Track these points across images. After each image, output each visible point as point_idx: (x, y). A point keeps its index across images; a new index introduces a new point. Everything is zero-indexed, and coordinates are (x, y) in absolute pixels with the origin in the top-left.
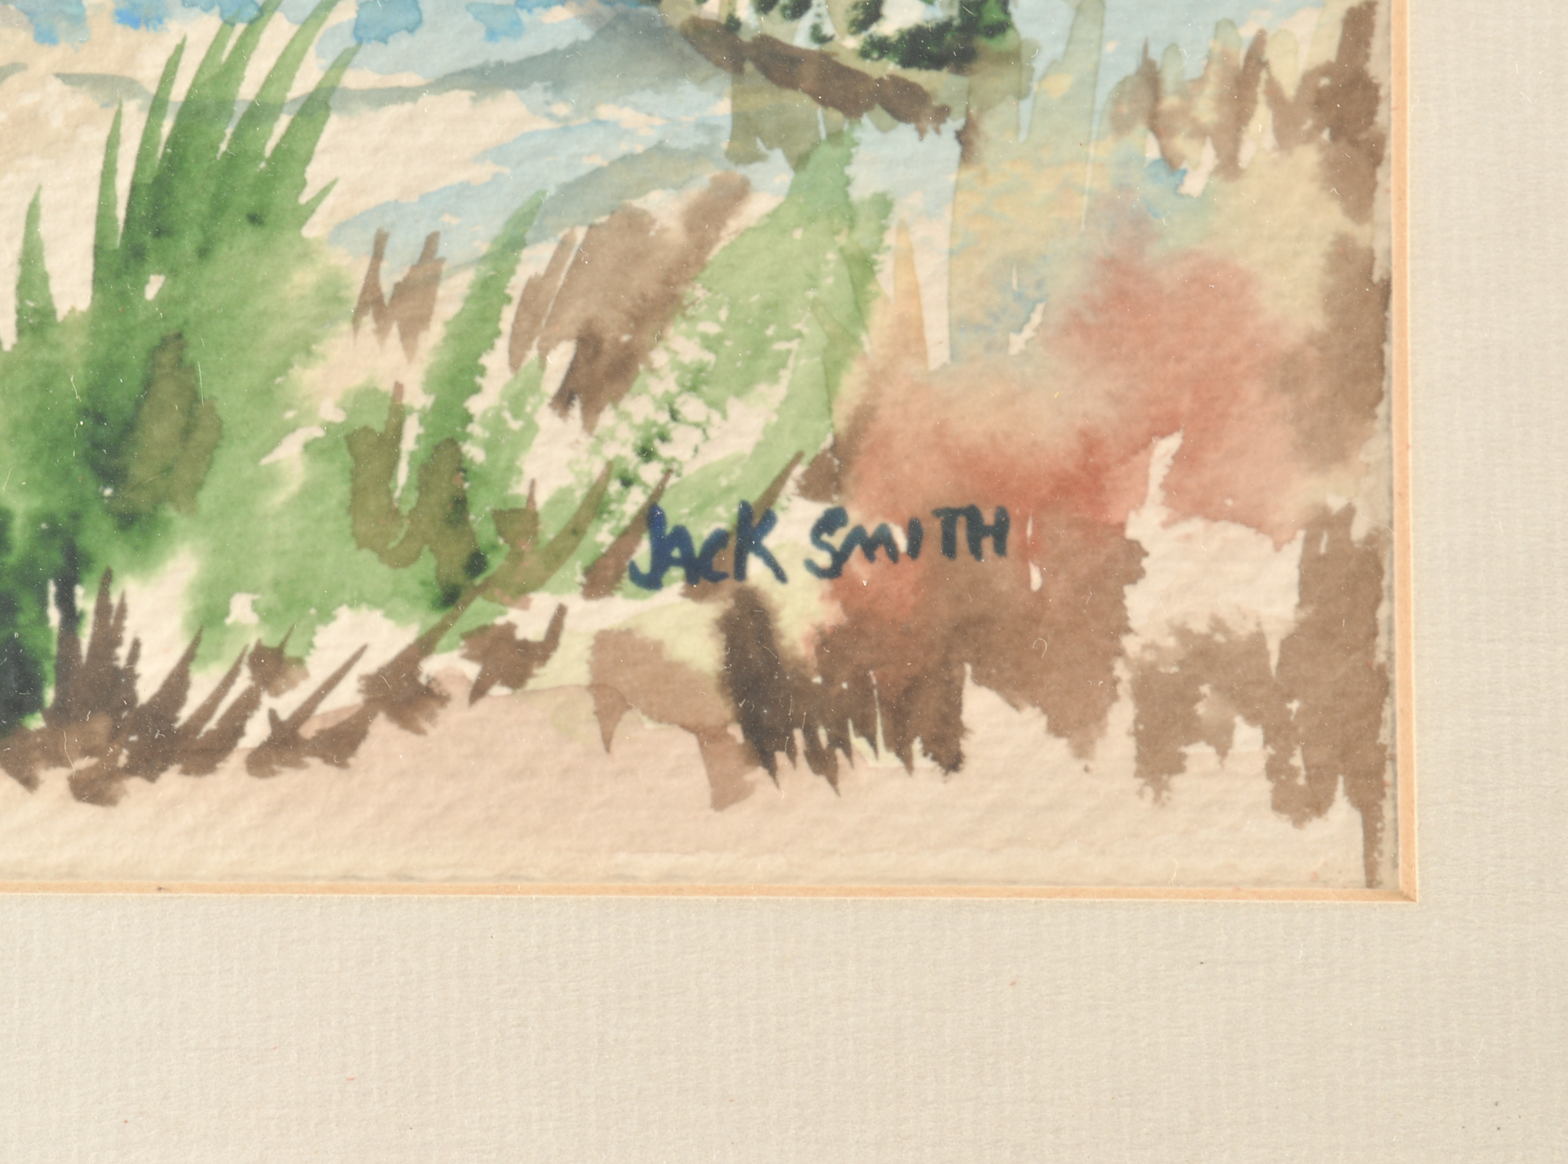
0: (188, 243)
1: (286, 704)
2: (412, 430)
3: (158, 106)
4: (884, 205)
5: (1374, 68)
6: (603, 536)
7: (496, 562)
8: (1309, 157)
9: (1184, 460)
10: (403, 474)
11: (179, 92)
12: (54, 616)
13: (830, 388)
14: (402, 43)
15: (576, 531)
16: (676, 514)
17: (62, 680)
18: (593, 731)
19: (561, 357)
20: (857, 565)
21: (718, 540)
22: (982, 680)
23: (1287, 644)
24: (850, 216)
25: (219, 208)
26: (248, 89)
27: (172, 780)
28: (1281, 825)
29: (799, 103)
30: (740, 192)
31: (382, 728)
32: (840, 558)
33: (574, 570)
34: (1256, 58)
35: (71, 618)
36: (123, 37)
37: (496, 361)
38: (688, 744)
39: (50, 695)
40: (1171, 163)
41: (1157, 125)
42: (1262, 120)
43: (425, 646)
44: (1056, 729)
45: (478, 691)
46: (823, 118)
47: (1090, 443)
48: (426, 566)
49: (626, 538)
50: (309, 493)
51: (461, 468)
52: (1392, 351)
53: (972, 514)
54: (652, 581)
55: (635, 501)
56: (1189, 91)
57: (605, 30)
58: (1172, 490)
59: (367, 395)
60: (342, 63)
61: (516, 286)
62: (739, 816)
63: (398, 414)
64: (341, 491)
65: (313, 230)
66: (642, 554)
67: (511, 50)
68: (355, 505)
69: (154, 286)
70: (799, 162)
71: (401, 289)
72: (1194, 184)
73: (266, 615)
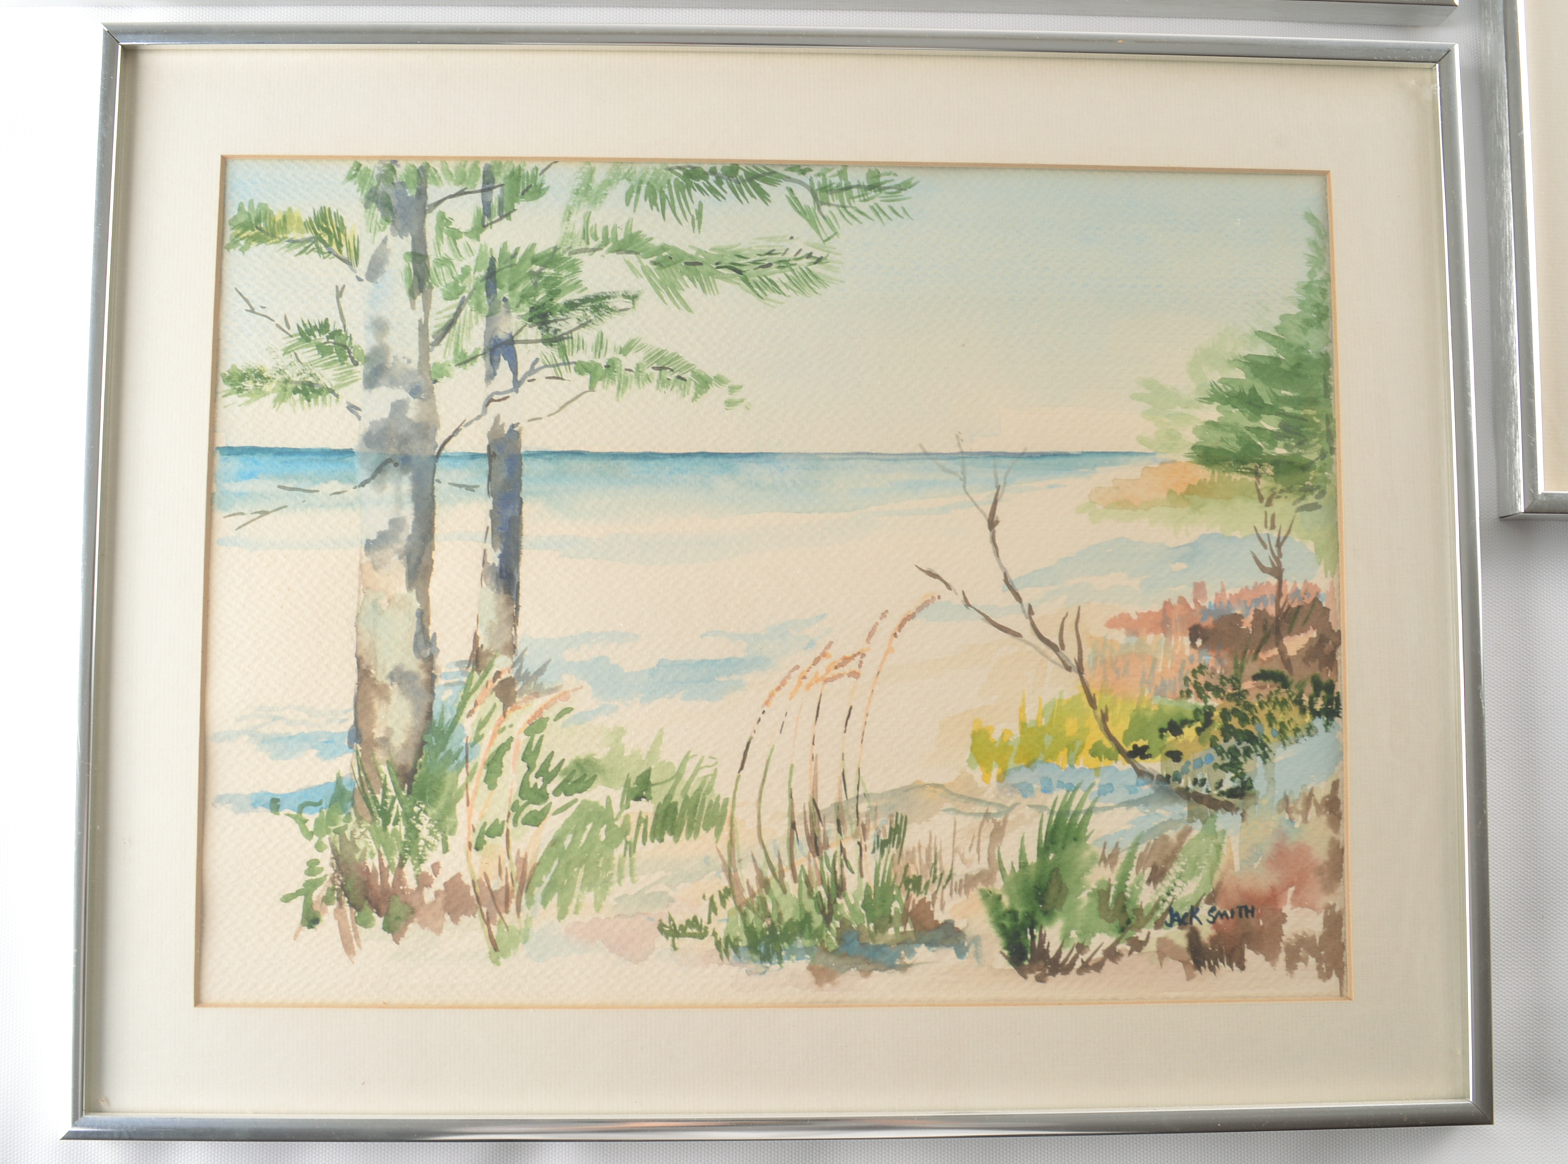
0: (1059, 846)
1: (1085, 957)
2: (1113, 890)
3: (1052, 812)
4: (1224, 832)
5: (1339, 796)
6: (1159, 914)
7: (1133, 921)
8: (1324, 818)
9: (1296, 893)
10: (1111, 900)
11: (1057, 809)
12: (1029, 936)
13: (1212, 877)
14: (1109, 795)
15: (1152, 913)
16: (1176, 909)
17: (1032, 953)
18: (1157, 962)
19: (1148, 871)
20: (1219, 920)
21: (1186, 914)
22: (1249, 948)
23: (1321, 938)
24: (1216, 835)
25: (1066, 836)
26: (1073, 808)
27: (1059, 976)
28: (1320, 982)
29: (1203, 808)
30: (1188, 831)
31: (1108, 962)
32: (1215, 918)
33: (1152, 923)
34: (1311, 794)
35: (1033, 937)
36: (1043, 796)
37: (1133, 872)
38: (1180, 965)
39: (1029, 956)
40: (1291, 820)
41: (1288, 811)
42: (1313, 809)
43: (1117, 942)
44: (1267, 959)
45: (1130, 953)
46: (1209, 811)
47: (1273, 889)
48: (1117, 923)
49: (1164, 915)
50: (1089, 905)
51: (1125, 898)
52: (1345, 865)
53: (1246, 907)
54: (1170, 925)
55: (1166, 906)
56: (1295, 803)
57: (1157, 791)
58: (1293, 900)
59: (1102, 881)
60: (1095, 801)
61: (1137, 855)
62: (1193, 982)
63: (1110, 886)
64: (1096, 905)
65: (1089, 842)
66: (1168, 919)
67: (1135, 797)
68: (1100, 909)
69: (1051, 856)
70: (1204, 822)
71: (1110, 856)
72: (1297, 825)
73: (1079, 935)
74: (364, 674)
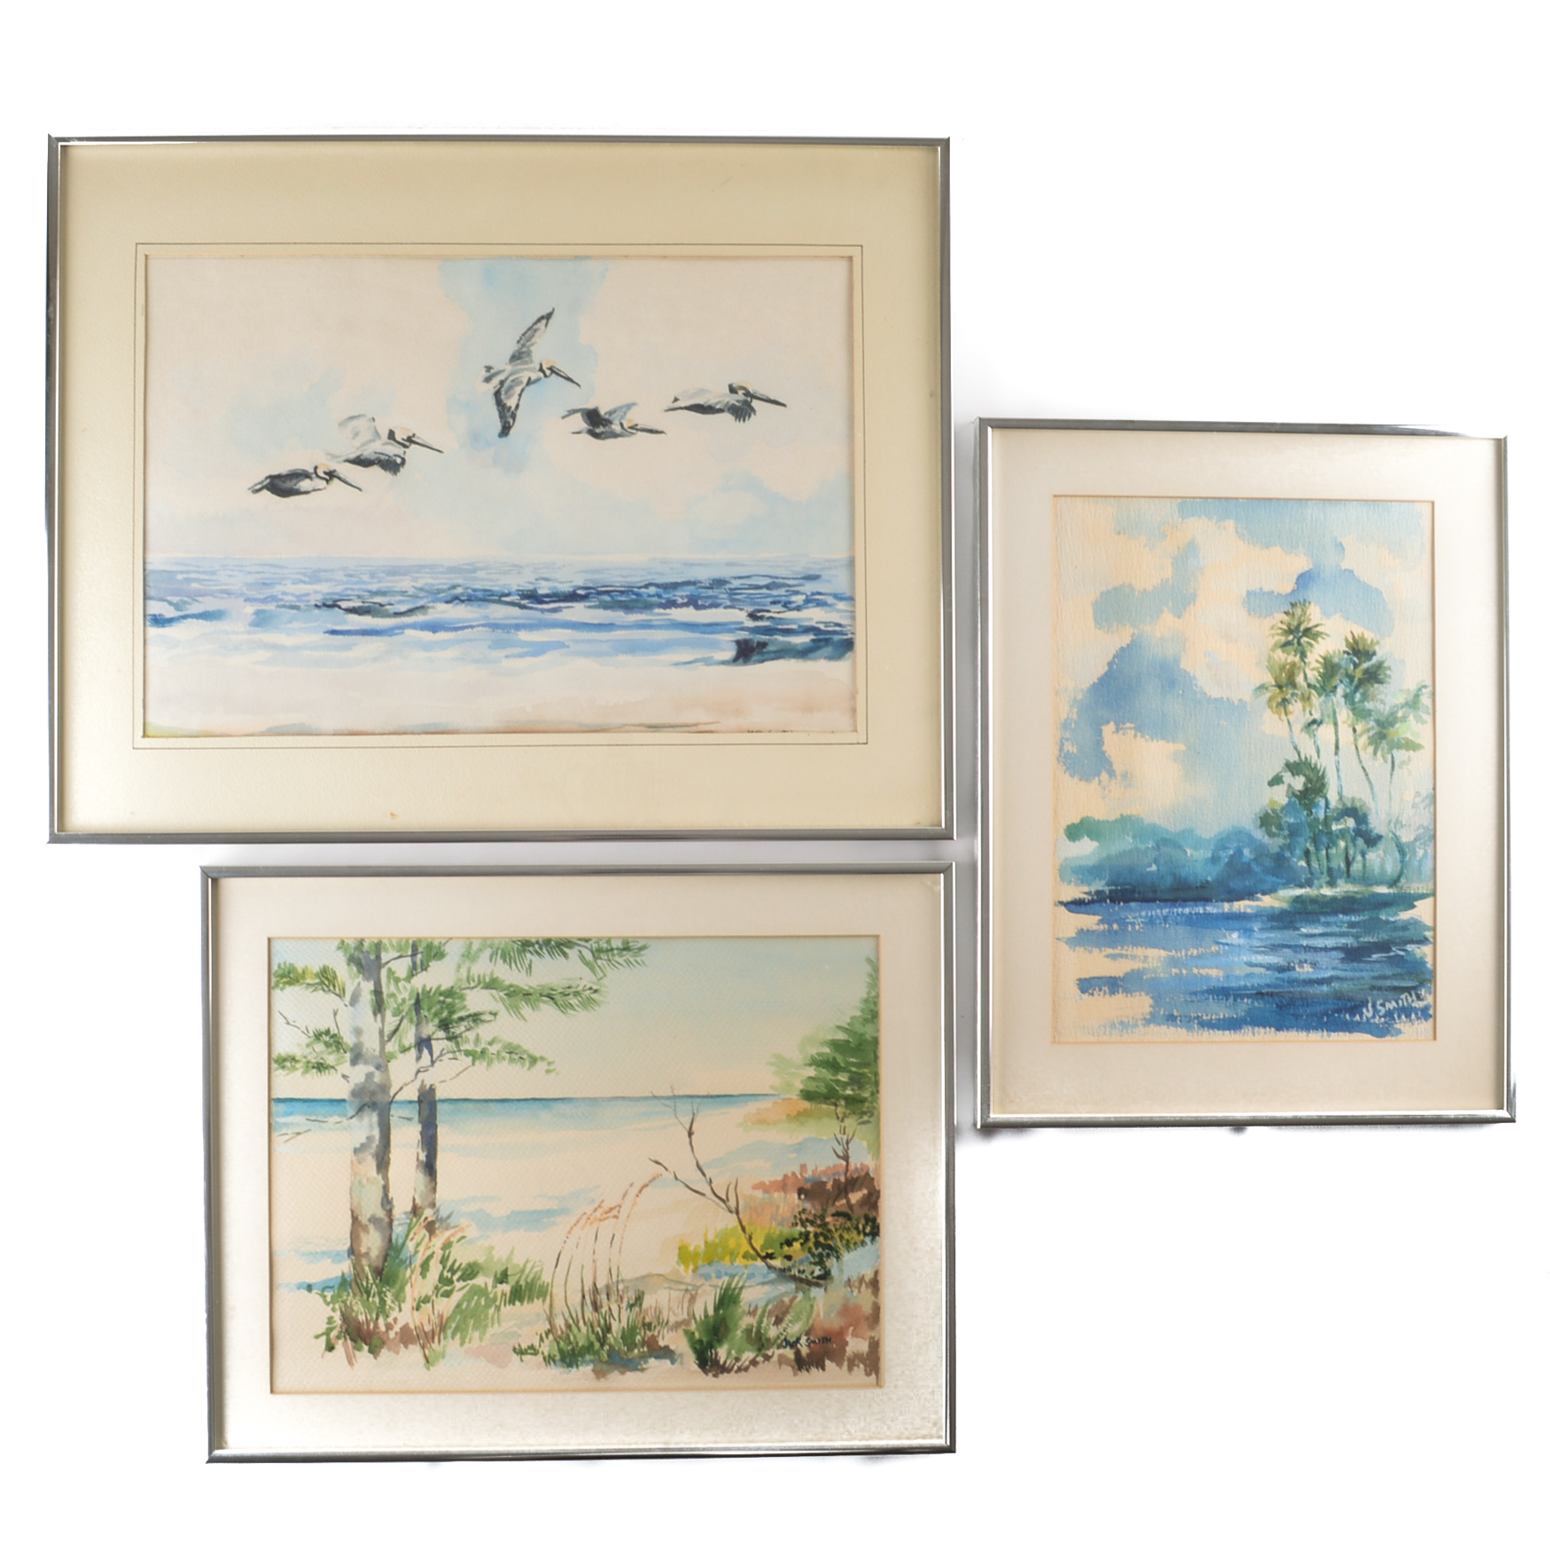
0: (725, 1306)
1: (739, 1364)
2: (754, 1330)
3: (721, 1289)
4: (815, 1298)
5: (879, 1278)
6: (779, 1342)
7: (766, 1345)
8: (870, 1290)
9: (854, 1330)
10: (753, 1334)
11: (724, 1287)
12: (709, 1354)
13: (808, 1322)
14: (753, 1280)
15: (775, 1341)
16: (788, 1338)
17: (711, 1362)
18: (778, 1366)
19: (773, 1319)
20: (812, 1345)
21: (794, 1342)
22: (828, 1359)
23: (867, 1355)
24: (810, 1299)
25: (729, 1301)
26: (733, 1286)
27: (725, 1374)
28: (866, 1378)
29: (804, 1285)
30: (795, 1298)
31: (752, 1367)
32: (809, 1344)
33: (775, 1346)
34: (863, 1277)
35: (712, 1354)
36: (717, 1280)
37: (765, 1320)
38: (790, 1368)
39: (709, 1364)
40: (852, 1291)
41: (850, 1286)
42: (864, 1285)
43: (757, 1356)
44: (837, 1365)
45: (764, 1362)
46: (807, 1287)
47: (841, 1328)
48: (757, 1346)
49: (782, 1342)
50: (742, 1337)
51: (761, 1333)
52: (881, 1316)
53: (826, 1338)
54: (785, 1347)
55: (783, 1337)
56: (854, 1282)
57: (778, 1277)
58: (852, 1334)
59: (748, 1325)
60: (745, 1282)
61: (767, 1310)
62: (797, 1378)
63: (752, 1326)
64: (745, 1337)
65: (741, 1304)
66: (784, 1344)
67: (766, 1280)
68: (747, 1339)
69: (721, 1312)
70: (804, 1293)
71: (753, 1311)
72: (855, 1294)
73: (736, 1353)
74: (355, 1219)
